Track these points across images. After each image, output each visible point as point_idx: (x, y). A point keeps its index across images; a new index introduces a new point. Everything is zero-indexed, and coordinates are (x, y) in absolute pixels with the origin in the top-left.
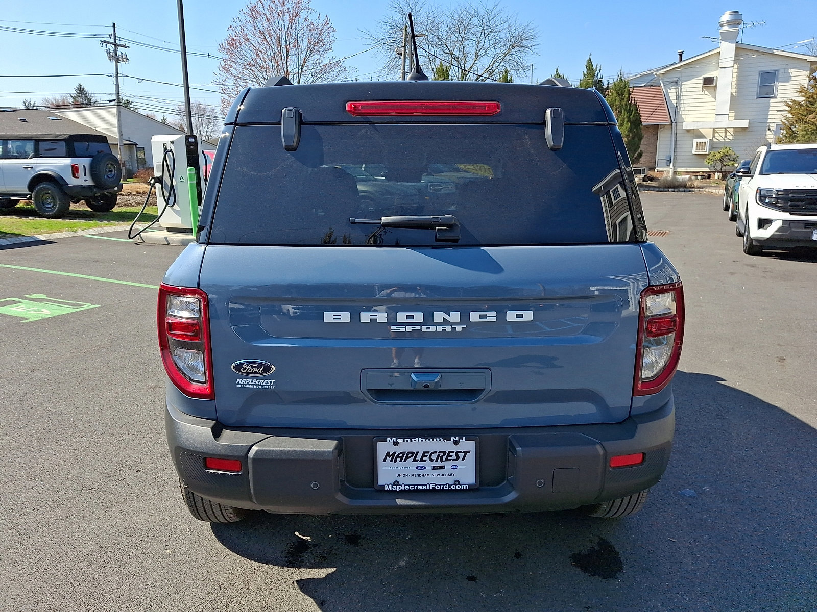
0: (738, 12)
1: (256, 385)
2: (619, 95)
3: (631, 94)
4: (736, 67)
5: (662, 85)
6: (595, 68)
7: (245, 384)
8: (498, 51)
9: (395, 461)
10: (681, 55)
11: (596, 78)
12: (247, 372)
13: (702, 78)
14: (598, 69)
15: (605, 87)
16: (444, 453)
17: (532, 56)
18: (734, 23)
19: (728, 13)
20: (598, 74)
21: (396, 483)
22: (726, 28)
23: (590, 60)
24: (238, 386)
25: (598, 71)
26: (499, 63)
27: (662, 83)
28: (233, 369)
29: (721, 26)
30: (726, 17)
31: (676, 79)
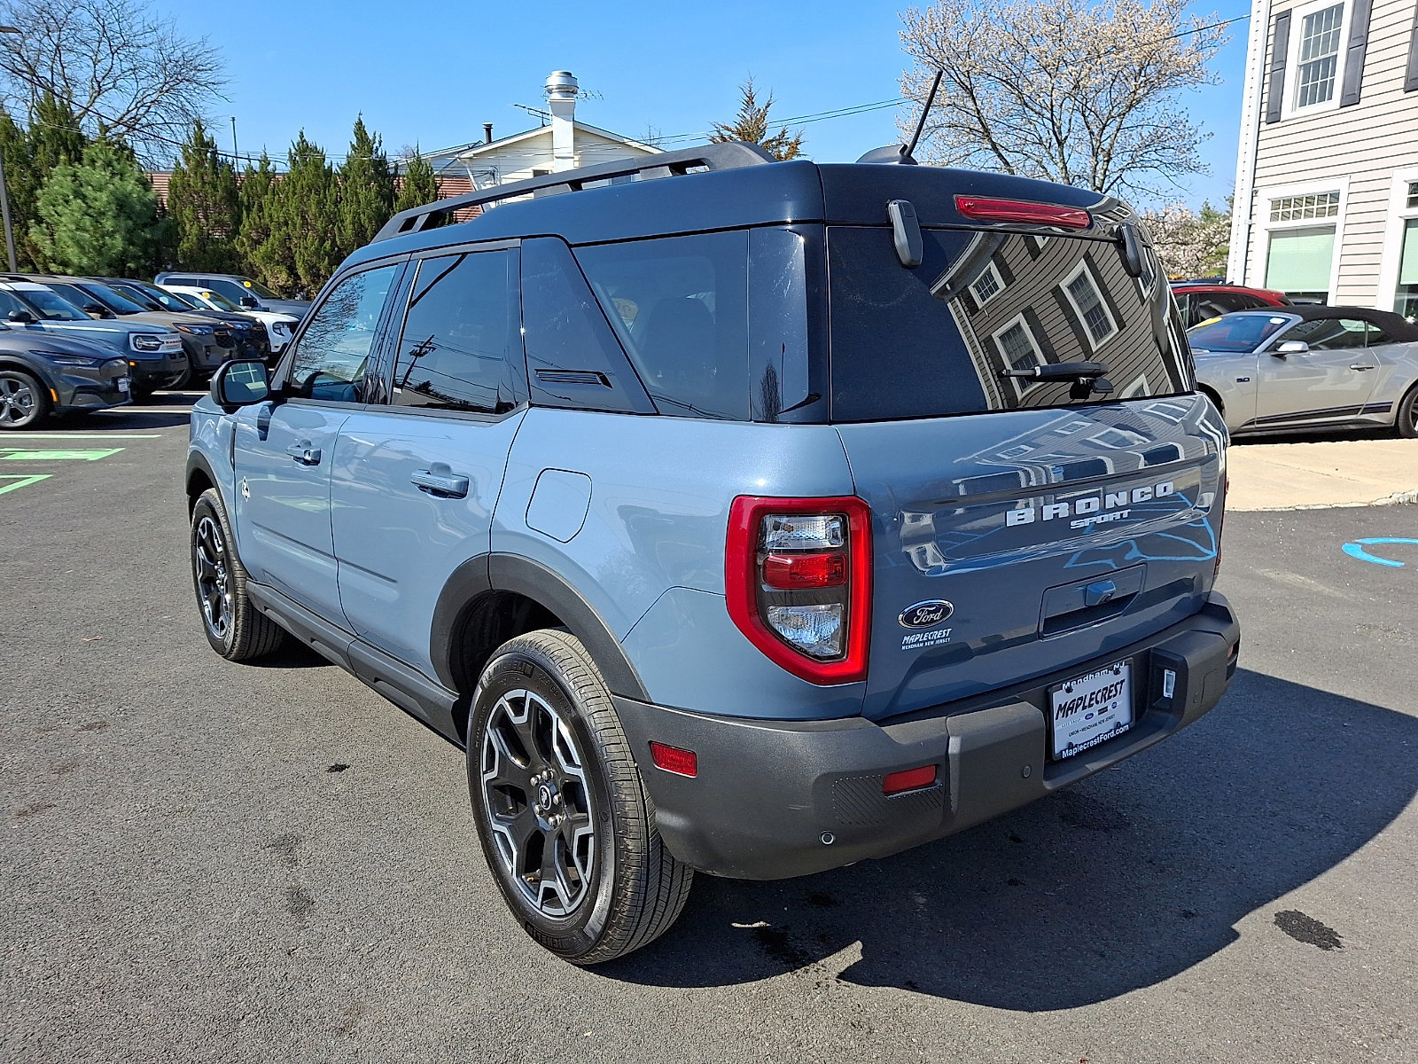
0: (570, 74)
1: (928, 640)
2: (420, 188)
3: (439, 188)
4: (576, 158)
5: (471, 176)
6: (371, 138)
7: (914, 643)
8: (143, 84)
9: (1067, 715)
10: (489, 128)
11: (374, 156)
12: (921, 623)
13: (530, 170)
14: (377, 141)
15: (392, 171)
16: (1106, 689)
17: (213, 101)
18: (569, 89)
19: (556, 73)
20: (377, 149)
21: (1071, 746)
22: (556, 96)
23: (361, 123)
24: (903, 648)
25: (377, 144)
26: (147, 108)
27: (470, 173)
28: (901, 622)
29: (550, 92)
30: (555, 80)
31: (490, 169)
